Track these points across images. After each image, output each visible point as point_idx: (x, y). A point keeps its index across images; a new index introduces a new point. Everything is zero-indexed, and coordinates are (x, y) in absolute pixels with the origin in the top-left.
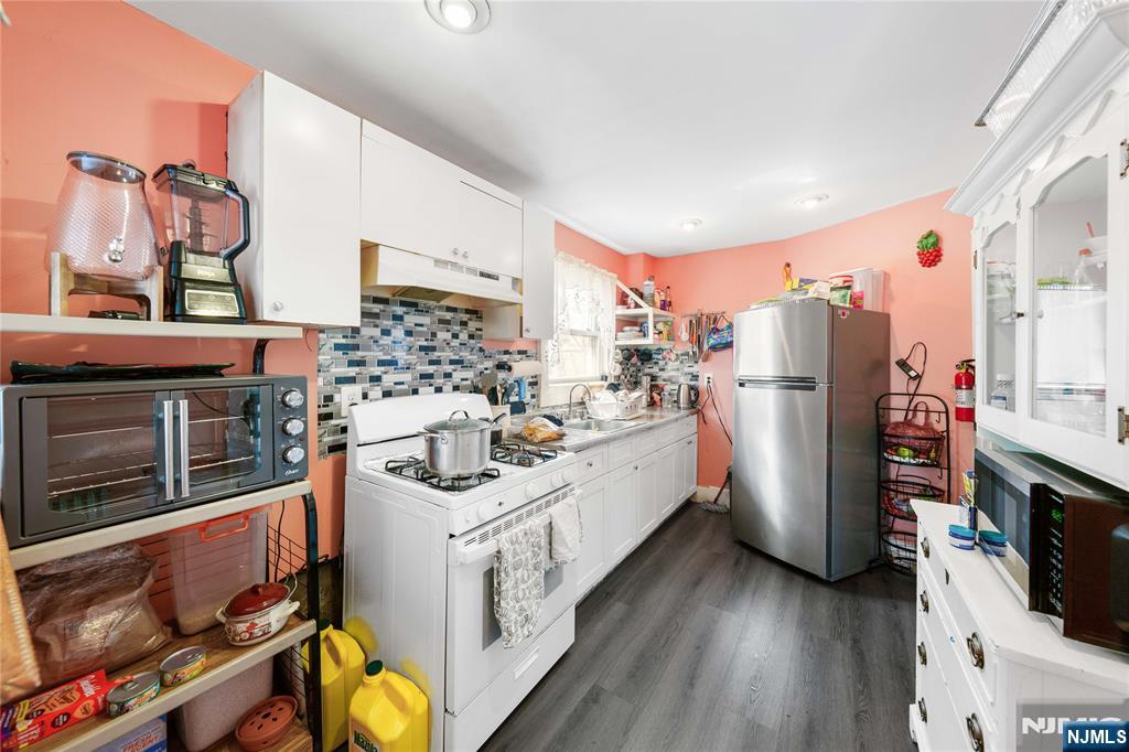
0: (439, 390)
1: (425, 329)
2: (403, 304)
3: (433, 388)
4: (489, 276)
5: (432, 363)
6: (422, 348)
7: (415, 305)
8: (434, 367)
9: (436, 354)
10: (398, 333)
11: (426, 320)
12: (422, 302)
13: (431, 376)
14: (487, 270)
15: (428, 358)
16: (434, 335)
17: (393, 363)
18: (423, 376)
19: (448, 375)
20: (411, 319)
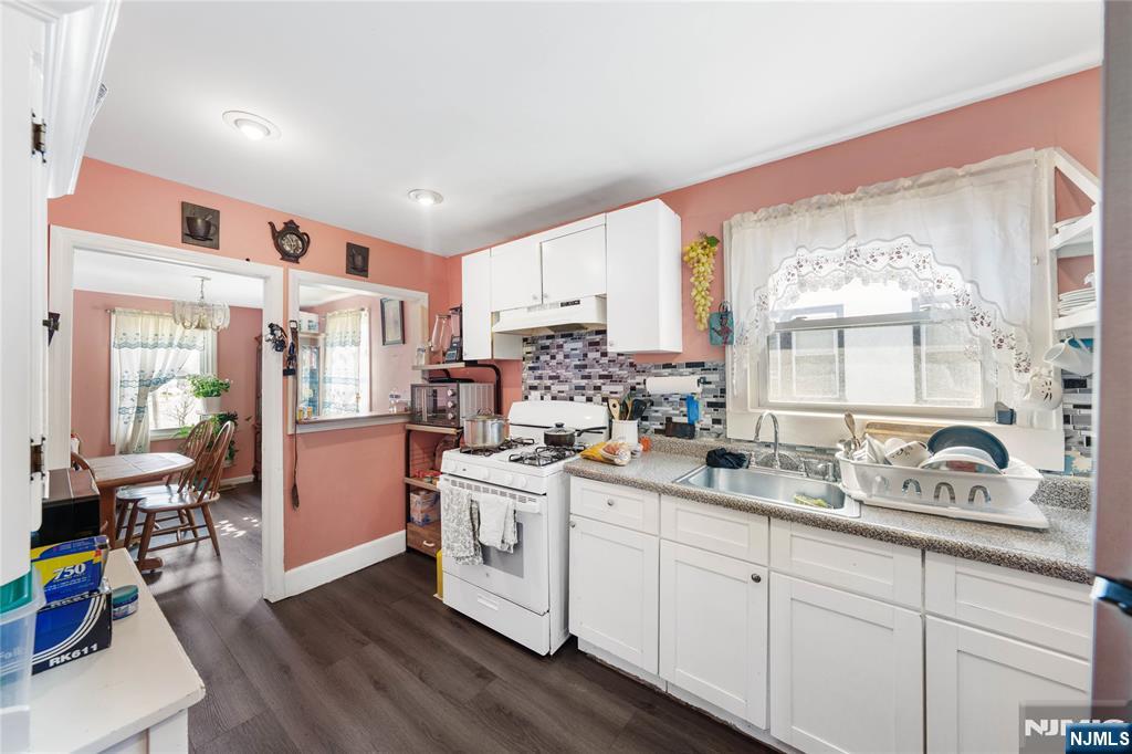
0: (589, 400)
1: (578, 352)
2: (563, 336)
3: (584, 398)
4: (574, 303)
5: (584, 377)
6: (576, 367)
7: (571, 335)
8: (586, 381)
9: (587, 370)
10: (560, 357)
11: (579, 345)
12: (575, 333)
13: (583, 388)
14: (565, 300)
15: (580, 374)
16: (585, 355)
17: (557, 377)
18: (577, 388)
19: (598, 388)
20: (568, 346)
